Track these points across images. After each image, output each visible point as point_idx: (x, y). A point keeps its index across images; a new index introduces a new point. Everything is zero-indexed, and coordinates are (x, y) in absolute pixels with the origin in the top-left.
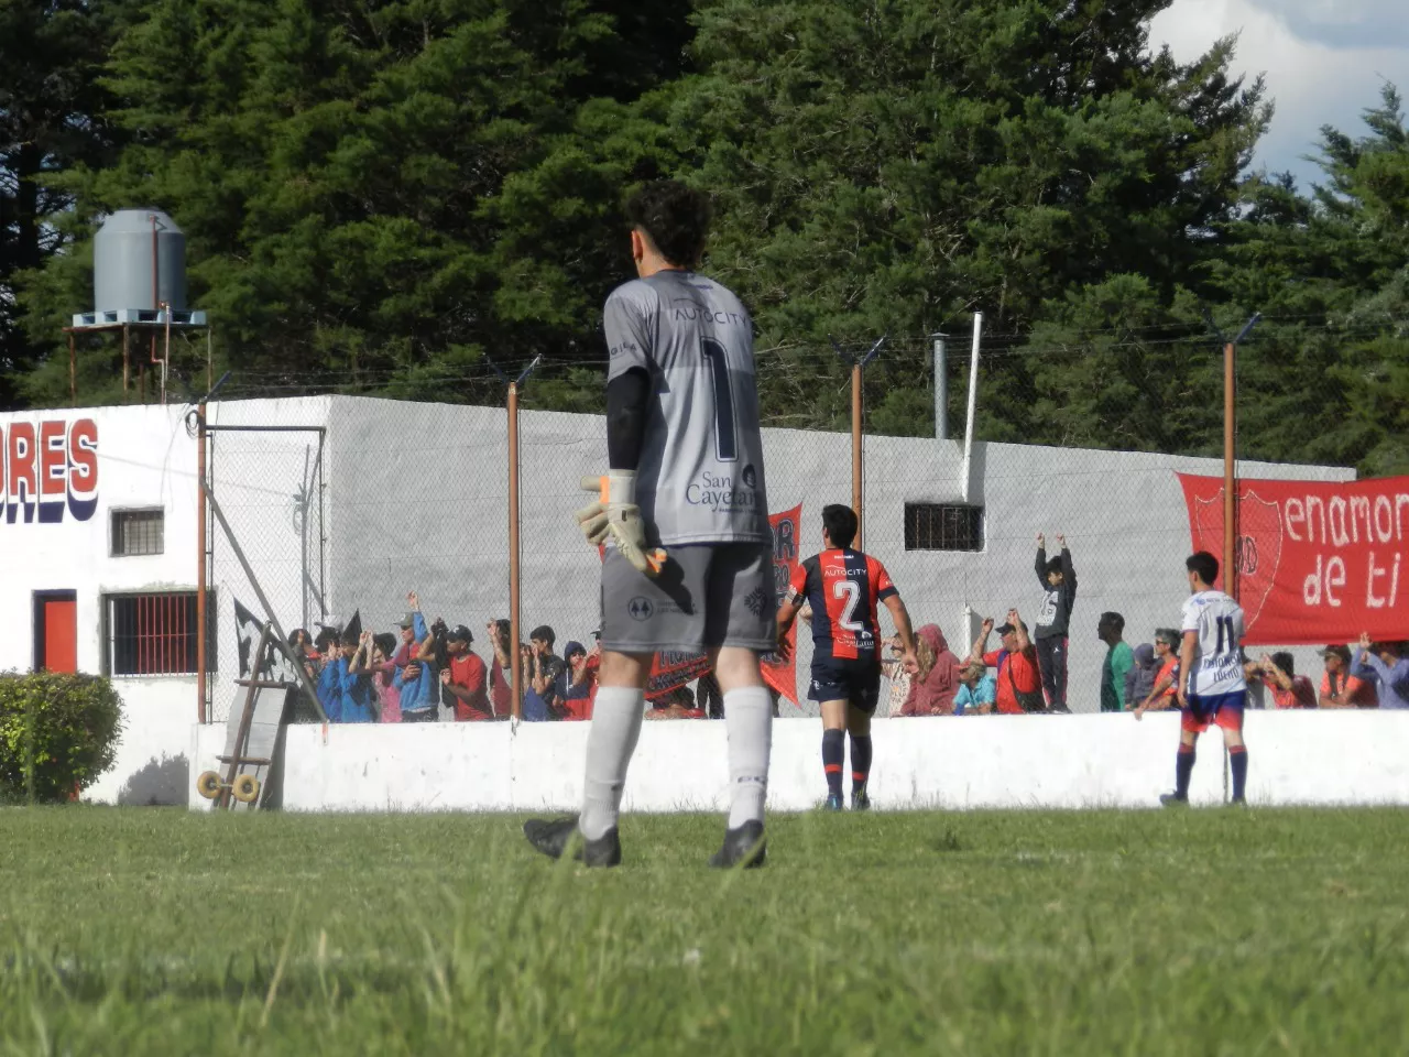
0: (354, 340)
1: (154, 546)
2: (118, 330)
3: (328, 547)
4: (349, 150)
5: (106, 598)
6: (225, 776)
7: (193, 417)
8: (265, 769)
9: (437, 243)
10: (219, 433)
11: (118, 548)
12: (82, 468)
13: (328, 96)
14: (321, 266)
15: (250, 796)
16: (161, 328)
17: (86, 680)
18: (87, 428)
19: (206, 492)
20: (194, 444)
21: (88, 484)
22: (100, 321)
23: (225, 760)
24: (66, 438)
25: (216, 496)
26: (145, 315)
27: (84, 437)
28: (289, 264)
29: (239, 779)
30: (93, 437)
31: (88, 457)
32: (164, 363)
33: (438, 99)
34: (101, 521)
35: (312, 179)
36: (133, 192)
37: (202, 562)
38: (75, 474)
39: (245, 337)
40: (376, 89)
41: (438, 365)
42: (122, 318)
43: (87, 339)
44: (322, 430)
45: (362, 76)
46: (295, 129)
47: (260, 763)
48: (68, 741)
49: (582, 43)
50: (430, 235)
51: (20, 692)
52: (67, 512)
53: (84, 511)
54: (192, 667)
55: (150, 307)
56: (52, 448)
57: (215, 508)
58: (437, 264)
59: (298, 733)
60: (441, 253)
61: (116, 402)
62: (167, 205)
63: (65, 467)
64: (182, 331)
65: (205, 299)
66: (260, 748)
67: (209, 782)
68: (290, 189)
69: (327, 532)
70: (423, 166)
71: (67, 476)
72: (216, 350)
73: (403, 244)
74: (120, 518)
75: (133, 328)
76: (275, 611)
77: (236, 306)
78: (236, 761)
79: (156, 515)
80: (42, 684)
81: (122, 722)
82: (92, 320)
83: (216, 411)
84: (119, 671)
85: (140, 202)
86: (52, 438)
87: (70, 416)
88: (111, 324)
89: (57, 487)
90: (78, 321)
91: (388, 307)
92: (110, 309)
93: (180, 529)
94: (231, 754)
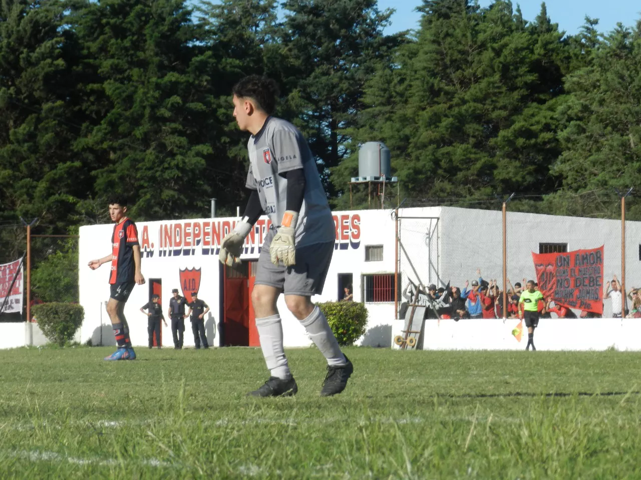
0: (448, 186)
1: (380, 258)
2: (366, 184)
3: (440, 258)
4: (445, 122)
5: (363, 276)
6: (404, 337)
7: (394, 214)
8: (418, 335)
9: (475, 153)
10: (402, 220)
11: (367, 258)
12: (355, 231)
13: (438, 103)
14: (437, 162)
15: (413, 344)
16: (382, 183)
17: (356, 304)
18: (357, 217)
19: (398, 240)
20: (394, 222)
21: (357, 236)
22: (361, 180)
23: (404, 332)
24: (349, 220)
25: (402, 241)
26: (376, 178)
27: (356, 220)
28: (424, 161)
29: (409, 339)
30: (359, 220)
31: (357, 227)
32: (383, 195)
33: (476, 104)
34: (361, 250)
35: (433, 132)
36: (371, 135)
37: (397, 263)
38: (353, 233)
39: (410, 186)
40: (456, 100)
41: (477, 195)
42: (368, 179)
43: (356, 187)
44: (438, 219)
45: (450, 95)
46: (426, 114)
47: (416, 333)
48: (349, 325)
49: (526, 83)
50: (474, 150)
51: (333, 308)
52: (350, 246)
53: (356, 246)
54: (393, 300)
55: (378, 175)
56: (345, 224)
57: (401, 245)
58: (477, 160)
59: (429, 322)
60: (478, 156)
61: (367, 208)
62: (383, 140)
63: (349, 231)
64: (389, 184)
65: (397, 173)
66: (416, 327)
67: (398, 339)
68: (425, 135)
69: (440, 253)
70: (471, 128)
71: (350, 234)
72: (400, 190)
73: (465, 153)
74: (368, 248)
75: (372, 183)
76: (422, 280)
77: (408, 176)
78: (408, 332)
79: (380, 247)
80: (341, 306)
81: (368, 319)
82: (358, 179)
83: (402, 212)
84: (368, 300)
85: (373, 139)
86: (344, 221)
87: (351, 213)
88: (365, 181)
89: (346, 237)
90: (353, 180)
91: (460, 175)
92: (364, 176)
93: (389, 252)
94: (406, 330)
